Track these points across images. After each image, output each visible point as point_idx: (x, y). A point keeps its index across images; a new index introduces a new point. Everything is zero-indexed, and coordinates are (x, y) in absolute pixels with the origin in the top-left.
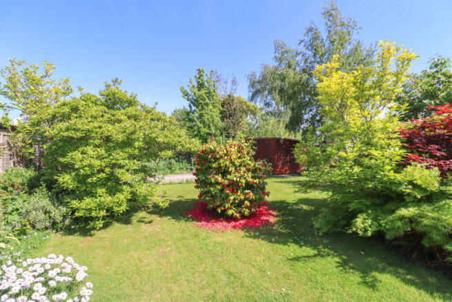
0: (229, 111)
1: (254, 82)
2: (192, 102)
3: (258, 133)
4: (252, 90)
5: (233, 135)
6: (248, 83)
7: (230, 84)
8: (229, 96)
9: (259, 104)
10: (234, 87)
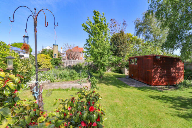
0: (120, 41)
1: (139, 25)
2: (90, 33)
3: (140, 53)
4: (137, 29)
5: (122, 55)
6: (135, 26)
7: (122, 25)
8: (121, 32)
9: (142, 37)
10: (124, 27)
